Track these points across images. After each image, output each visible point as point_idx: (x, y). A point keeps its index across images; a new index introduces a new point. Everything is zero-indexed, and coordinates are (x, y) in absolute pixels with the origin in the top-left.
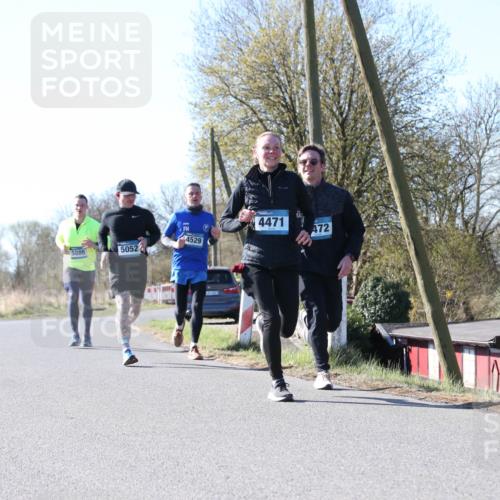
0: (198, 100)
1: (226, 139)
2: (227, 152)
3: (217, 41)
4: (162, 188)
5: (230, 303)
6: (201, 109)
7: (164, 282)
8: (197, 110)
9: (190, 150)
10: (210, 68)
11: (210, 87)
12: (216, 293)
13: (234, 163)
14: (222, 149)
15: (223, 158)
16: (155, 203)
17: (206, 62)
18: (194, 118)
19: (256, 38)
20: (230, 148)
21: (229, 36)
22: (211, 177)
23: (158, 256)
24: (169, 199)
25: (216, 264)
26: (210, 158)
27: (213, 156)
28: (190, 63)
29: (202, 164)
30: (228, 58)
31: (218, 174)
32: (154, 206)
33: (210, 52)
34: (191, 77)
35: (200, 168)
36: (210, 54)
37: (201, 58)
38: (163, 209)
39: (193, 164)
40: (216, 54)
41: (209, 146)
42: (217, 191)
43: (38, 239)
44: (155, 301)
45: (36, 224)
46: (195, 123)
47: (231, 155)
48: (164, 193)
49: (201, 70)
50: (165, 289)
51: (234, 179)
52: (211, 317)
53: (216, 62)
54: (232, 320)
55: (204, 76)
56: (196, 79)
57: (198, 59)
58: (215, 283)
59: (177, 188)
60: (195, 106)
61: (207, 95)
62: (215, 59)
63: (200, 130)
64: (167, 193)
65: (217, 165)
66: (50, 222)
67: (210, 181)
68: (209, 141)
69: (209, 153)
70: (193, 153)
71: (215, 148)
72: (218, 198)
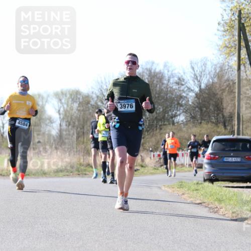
4: (191, 63)
9: (218, 30)
14: (248, 29)
16: (185, 77)
22: (236, 55)
23: (187, 124)
24: (198, 73)
25: (238, 134)
27: (240, 36)
29: (229, 43)
32: (184, 80)
38: (192, 82)
39: (221, 43)
42: (242, 68)
43: (79, 106)
44: (183, 165)
45: (77, 93)
46: (224, 5)
48: (193, 68)
52: (232, 181)
59: (205, 64)
63: (228, 11)
64: (196, 69)
66: (91, 90)
67: (236, 58)
68: (237, 22)
70: (221, 33)
71: (242, 28)
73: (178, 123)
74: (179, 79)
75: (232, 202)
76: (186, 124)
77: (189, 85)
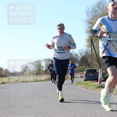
0: (87, 30)
1: (94, 39)
2: (94, 42)
3: (91, 16)
5: (96, 77)
6: (88, 32)
7: (80, 72)
8: (87, 32)
9: (86, 41)
10: (90, 22)
11: (90, 26)
12: (93, 75)
13: (96, 44)
14: (93, 41)
15: (94, 43)
16: (77, 54)
17: (89, 20)
18: (87, 34)
19: (101, 15)
20: (95, 41)
21: (94, 14)
22: (91, 47)
24: (81, 53)
25: (92, 68)
26: (90, 43)
27: (91, 43)
28: (85, 21)
29: (89, 44)
30: (94, 19)
31: (92, 47)
33: (90, 18)
34: (86, 24)
35: (88, 45)
36: (90, 19)
37: (88, 20)
38: (79, 55)
39: (86, 45)
40: (91, 19)
41: (90, 40)
42: (92, 51)
44: (78, 77)
45: (50, 59)
46: (87, 35)
47: (95, 42)
48: (80, 51)
49: (88, 23)
50: (80, 74)
51: (96, 48)
52: (91, 80)
53: (91, 21)
54: (96, 81)
55: (89, 24)
56: (87, 24)
57: (87, 20)
58: (92, 72)
59: (83, 50)
60: (87, 31)
61: (89, 28)
62: (91, 20)
63: (88, 36)
64: (80, 52)
65: (92, 45)
67: (91, 48)
68: (90, 39)
69: (90, 42)
70: (86, 42)
71: (92, 41)
72: (92, 52)
73: (76, 66)
74: (76, 54)
75: (91, 86)
76: (78, 66)
77: (79, 56)
